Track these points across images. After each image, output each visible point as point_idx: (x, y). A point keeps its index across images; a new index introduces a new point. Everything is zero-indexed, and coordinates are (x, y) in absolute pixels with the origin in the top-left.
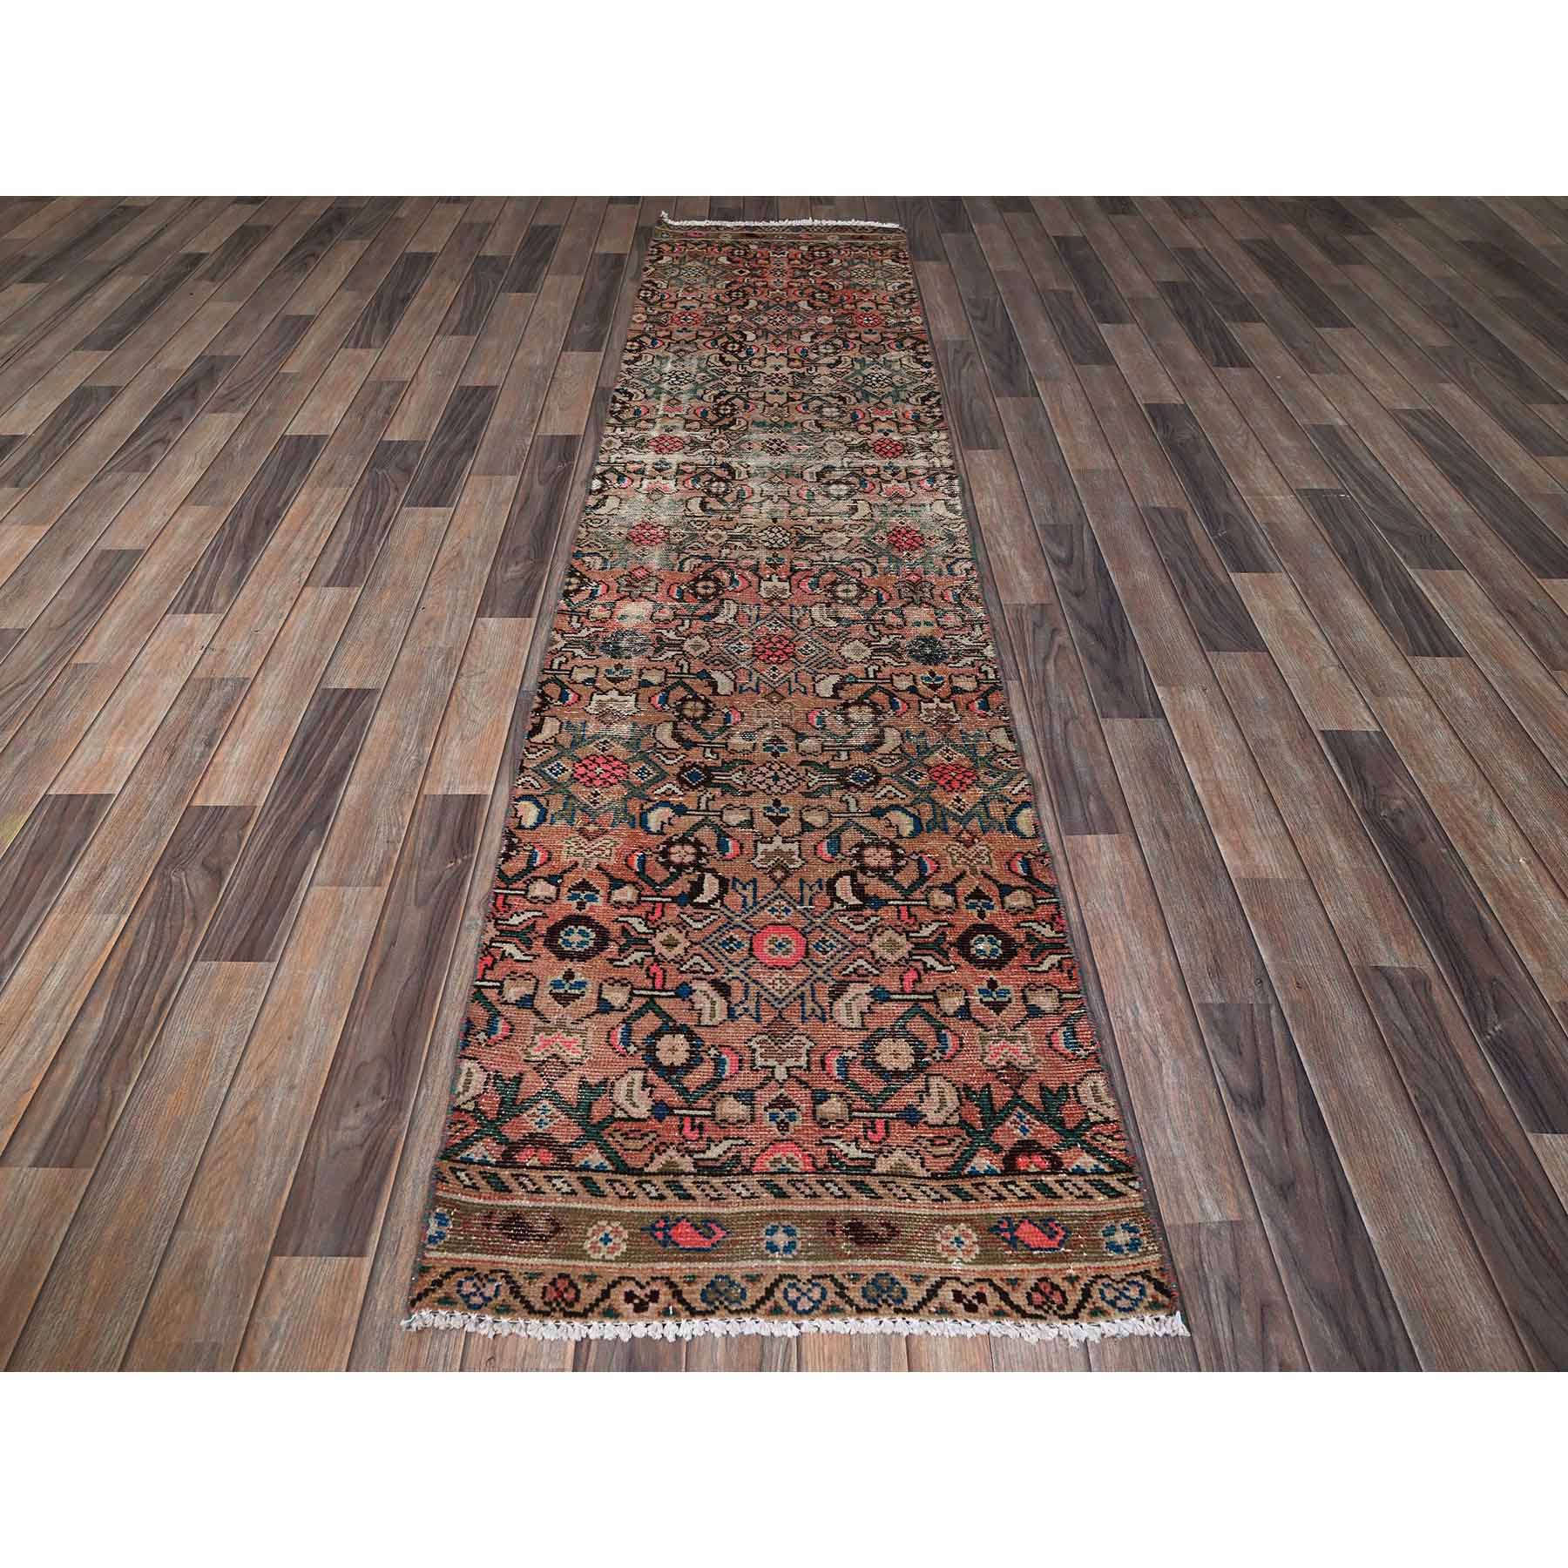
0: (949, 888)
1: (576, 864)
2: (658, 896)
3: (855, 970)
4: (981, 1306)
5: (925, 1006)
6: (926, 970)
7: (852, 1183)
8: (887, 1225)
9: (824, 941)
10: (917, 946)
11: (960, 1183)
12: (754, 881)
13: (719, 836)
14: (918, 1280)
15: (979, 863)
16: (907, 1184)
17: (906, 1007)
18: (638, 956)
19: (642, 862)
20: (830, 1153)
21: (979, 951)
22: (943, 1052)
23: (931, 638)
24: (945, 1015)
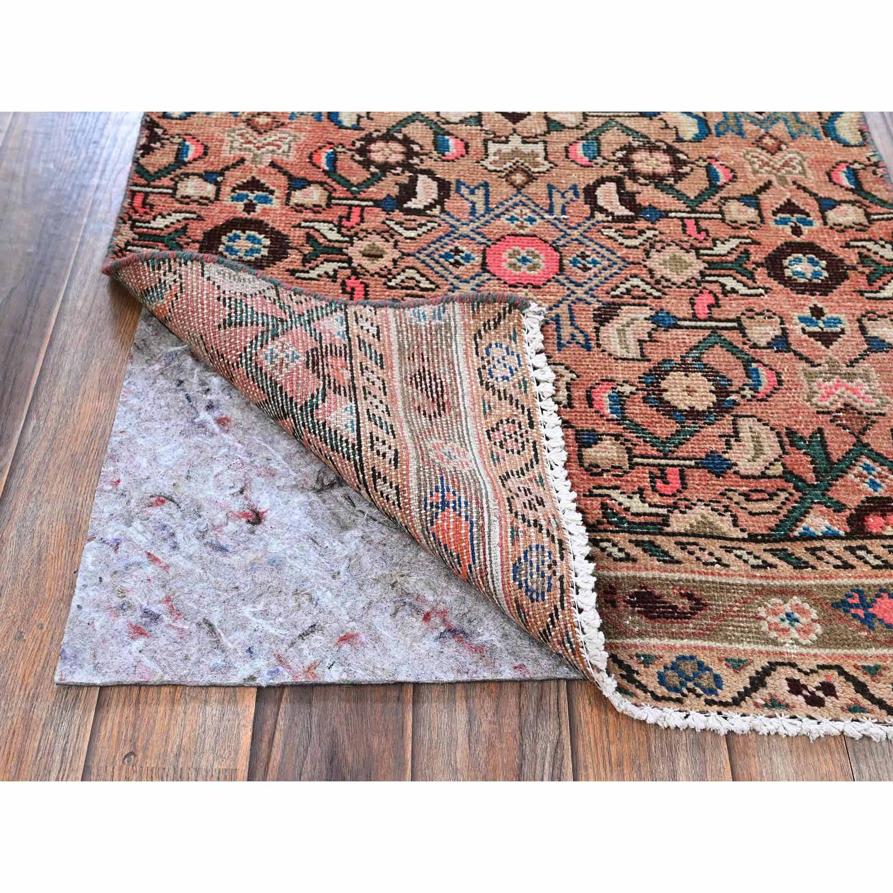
0: (751, 200)
1: (242, 160)
2: (355, 199)
3: (628, 291)
4: (829, 701)
5: (726, 334)
6: (725, 293)
7: (637, 543)
8: (690, 597)
9: (584, 256)
10: (711, 265)
11: (789, 547)
12: (486, 185)
13: (436, 133)
14: (738, 665)
15: (790, 173)
16: (714, 546)
17: (701, 335)
18: (330, 267)
19: (333, 160)
20: (604, 506)
21: (798, 273)
22: (754, 389)
24: (755, 346)
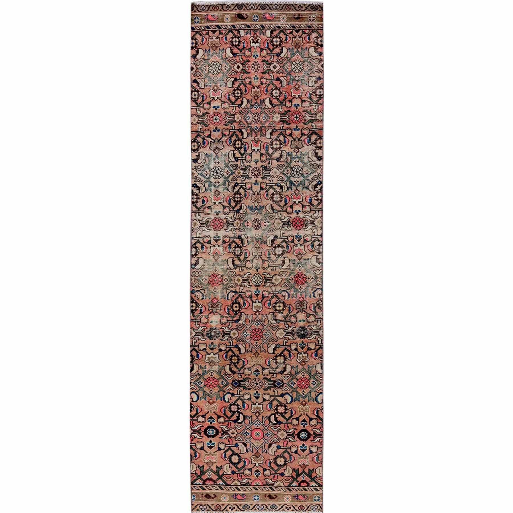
0: (297, 419)
1: (208, 412)
2: (229, 420)
3: (274, 441)
4: (290, 509)
5: (288, 450)
6: (289, 441)
7: (270, 488)
8: (276, 495)
9: (267, 433)
10: (288, 435)
11: (290, 488)
12: (251, 416)
13: (243, 403)
14: (280, 505)
15: (306, 411)
16: (280, 488)
17: (284, 450)
18: (226, 436)
19: (225, 411)
20: (266, 482)
21: (302, 436)
22: (290, 461)
23: (304, 327)
24: (292, 452)
